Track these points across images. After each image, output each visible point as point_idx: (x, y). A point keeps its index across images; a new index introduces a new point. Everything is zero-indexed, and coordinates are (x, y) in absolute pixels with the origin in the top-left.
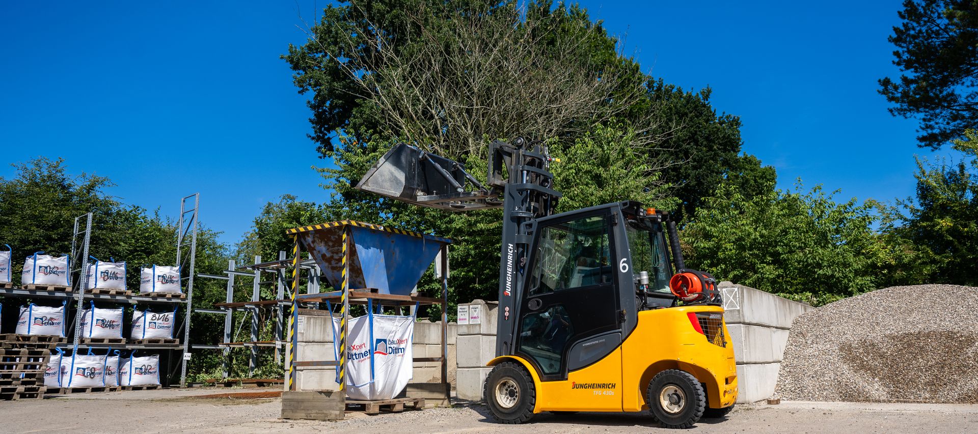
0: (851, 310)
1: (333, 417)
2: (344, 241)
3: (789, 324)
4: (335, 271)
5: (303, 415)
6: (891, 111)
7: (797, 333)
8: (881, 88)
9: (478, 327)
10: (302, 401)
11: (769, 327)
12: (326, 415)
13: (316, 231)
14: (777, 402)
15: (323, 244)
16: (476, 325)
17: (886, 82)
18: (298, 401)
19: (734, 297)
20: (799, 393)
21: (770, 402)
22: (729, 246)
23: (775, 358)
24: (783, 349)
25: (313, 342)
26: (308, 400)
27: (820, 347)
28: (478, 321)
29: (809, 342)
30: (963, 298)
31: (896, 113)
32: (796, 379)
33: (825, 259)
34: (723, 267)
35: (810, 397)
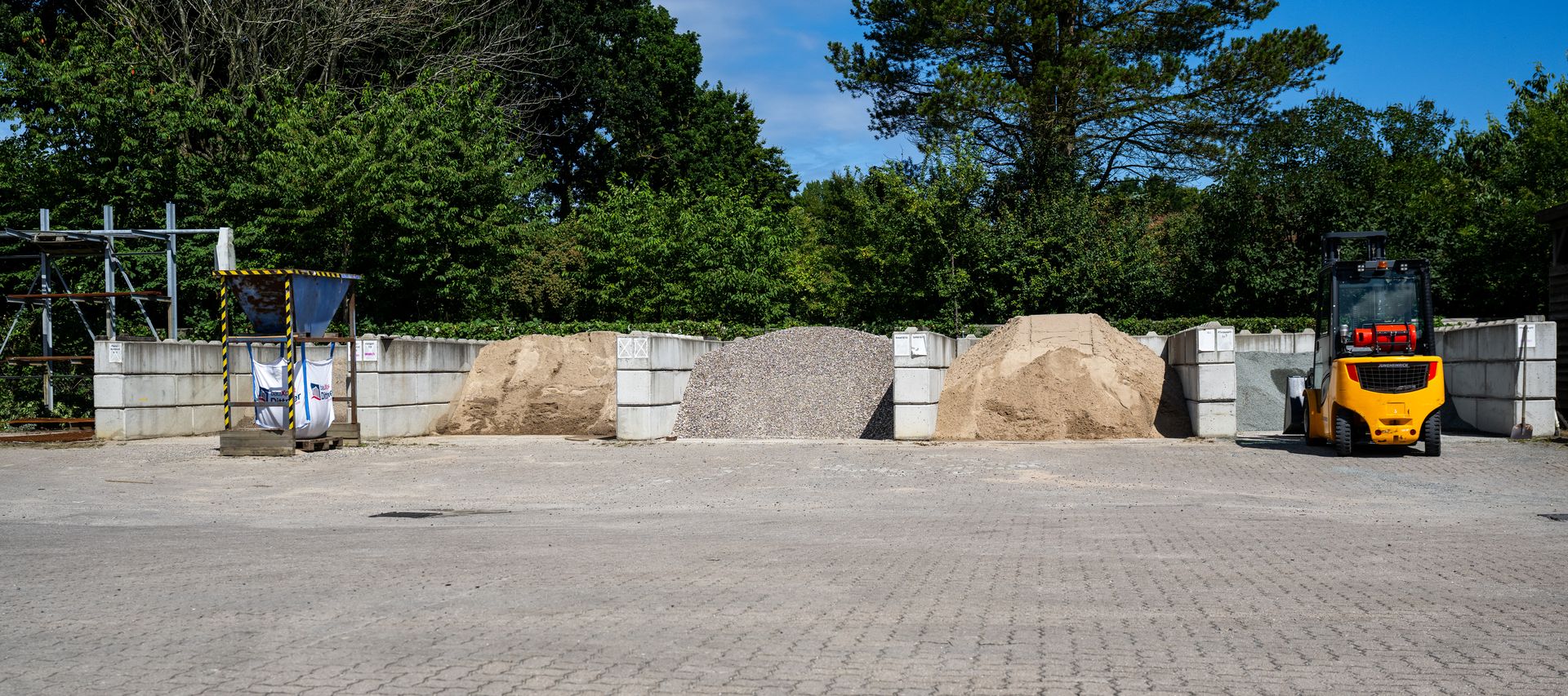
0: (752, 351)
1: (285, 452)
2: (288, 289)
3: (691, 365)
4: (262, 314)
5: (249, 452)
6: (839, 84)
7: (699, 375)
8: (830, 54)
9: (374, 365)
10: (247, 439)
11: (672, 370)
12: (277, 451)
13: (251, 276)
14: (675, 438)
15: (253, 287)
16: (372, 362)
17: (836, 48)
18: (240, 439)
19: (644, 347)
20: (694, 431)
21: (668, 439)
22: (630, 259)
23: (676, 400)
24: (684, 391)
25: (132, 374)
26: (254, 439)
27: (718, 389)
28: (374, 358)
29: (709, 384)
30: (852, 343)
31: (844, 88)
32: (693, 419)
33: (740, 281)
34: (623, 283)
35: (704, 435)
